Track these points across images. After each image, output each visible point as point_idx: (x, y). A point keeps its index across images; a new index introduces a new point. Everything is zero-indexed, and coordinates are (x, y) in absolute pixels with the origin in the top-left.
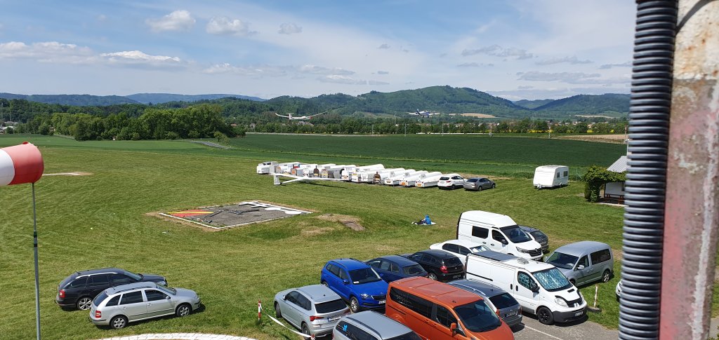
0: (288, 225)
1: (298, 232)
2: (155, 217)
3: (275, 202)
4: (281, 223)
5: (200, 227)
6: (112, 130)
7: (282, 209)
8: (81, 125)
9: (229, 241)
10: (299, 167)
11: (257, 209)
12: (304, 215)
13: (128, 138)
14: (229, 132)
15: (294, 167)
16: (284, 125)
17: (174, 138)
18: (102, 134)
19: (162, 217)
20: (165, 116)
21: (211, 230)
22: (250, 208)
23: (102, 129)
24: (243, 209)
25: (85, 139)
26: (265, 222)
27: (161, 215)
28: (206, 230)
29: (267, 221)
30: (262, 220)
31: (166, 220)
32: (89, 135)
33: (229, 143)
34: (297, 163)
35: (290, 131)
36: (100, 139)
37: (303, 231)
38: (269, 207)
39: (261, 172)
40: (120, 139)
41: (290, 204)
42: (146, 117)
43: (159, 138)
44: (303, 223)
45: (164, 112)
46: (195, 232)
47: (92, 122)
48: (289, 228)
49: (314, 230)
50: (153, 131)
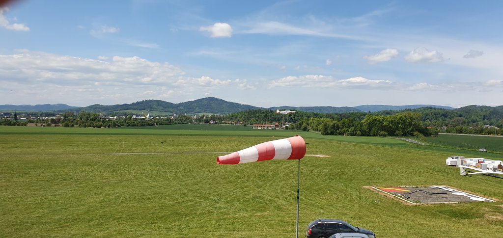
0: (472, 209)
1: (481, 216)
2: (369, 190)
3: (461, 188)
4: (466, 206)
5: (400, 201)
6: (343, 129)
7: (467, 195)
8: (325, 125)
9: (422, 214)
10: (483, 162)
11: (445, 193)
12: (487, 202)
13: (354, 135)
14: (426, 133)
15: (479, 162)
16: (471, 127)
17: (384, 136)
18: (337, 131)
19: (374, 190)
20: (379, 121)
21: (408, 204)
22: (439, 191)
23: (338, 128)
24: (433, 191)
25: (327, 134)
26: (452, 204)
27: (373, 189)
28: (405, 203)
29: (454, 203)
30: (449, 201)
31: (376, 193)
32: (329, 132)
33: (425, 141)
34: (482, 159)
35: (476, 133)
36: (336, 135)
37: (486, 216)
38: (456, 192)
39: (450, 164)
40: (348, 135)
41: (474, 191)
42: (366, 121)
43: (374, 135)
44: (487, 209)
45: (378, 117)
46: (397, 204)
47: (332, 124)
48: (474, 211)
49: (496, 216)
50: (370, 131)
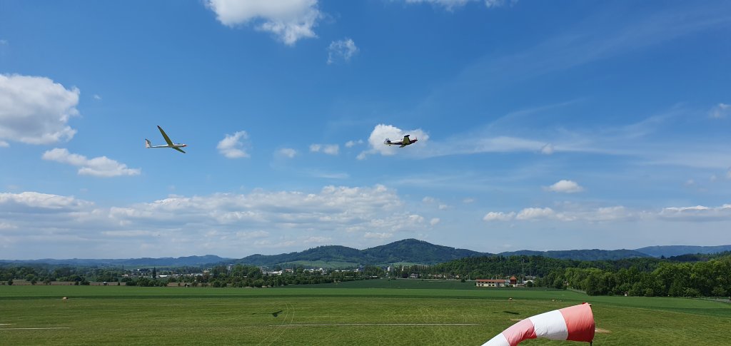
6: (623, 286)
8: (592, 279)
13: (642, 294)
17: (694, 296)
18: (613, 289)
20: (681, 271)
23: (614, 284)
25: (597, 294)
32: (600, 290)
36: (611, 295)
40: (632, 295)
42: (660, 271)
43: (676, 295)
45: (681, 266)
47: (603, 277)
50: (668, 287)
